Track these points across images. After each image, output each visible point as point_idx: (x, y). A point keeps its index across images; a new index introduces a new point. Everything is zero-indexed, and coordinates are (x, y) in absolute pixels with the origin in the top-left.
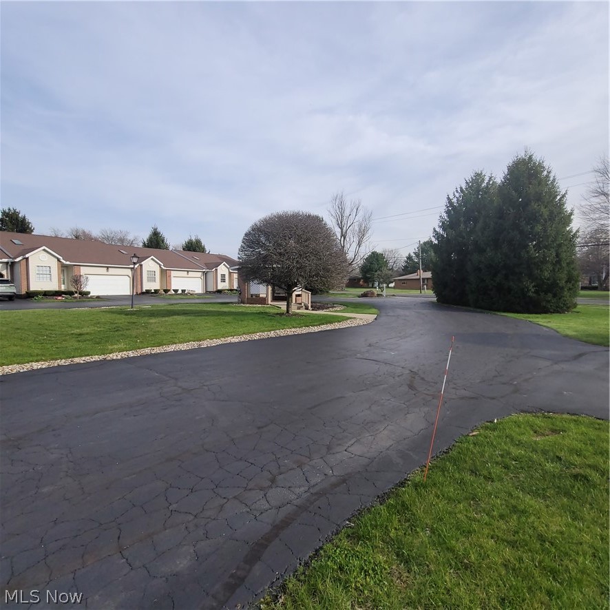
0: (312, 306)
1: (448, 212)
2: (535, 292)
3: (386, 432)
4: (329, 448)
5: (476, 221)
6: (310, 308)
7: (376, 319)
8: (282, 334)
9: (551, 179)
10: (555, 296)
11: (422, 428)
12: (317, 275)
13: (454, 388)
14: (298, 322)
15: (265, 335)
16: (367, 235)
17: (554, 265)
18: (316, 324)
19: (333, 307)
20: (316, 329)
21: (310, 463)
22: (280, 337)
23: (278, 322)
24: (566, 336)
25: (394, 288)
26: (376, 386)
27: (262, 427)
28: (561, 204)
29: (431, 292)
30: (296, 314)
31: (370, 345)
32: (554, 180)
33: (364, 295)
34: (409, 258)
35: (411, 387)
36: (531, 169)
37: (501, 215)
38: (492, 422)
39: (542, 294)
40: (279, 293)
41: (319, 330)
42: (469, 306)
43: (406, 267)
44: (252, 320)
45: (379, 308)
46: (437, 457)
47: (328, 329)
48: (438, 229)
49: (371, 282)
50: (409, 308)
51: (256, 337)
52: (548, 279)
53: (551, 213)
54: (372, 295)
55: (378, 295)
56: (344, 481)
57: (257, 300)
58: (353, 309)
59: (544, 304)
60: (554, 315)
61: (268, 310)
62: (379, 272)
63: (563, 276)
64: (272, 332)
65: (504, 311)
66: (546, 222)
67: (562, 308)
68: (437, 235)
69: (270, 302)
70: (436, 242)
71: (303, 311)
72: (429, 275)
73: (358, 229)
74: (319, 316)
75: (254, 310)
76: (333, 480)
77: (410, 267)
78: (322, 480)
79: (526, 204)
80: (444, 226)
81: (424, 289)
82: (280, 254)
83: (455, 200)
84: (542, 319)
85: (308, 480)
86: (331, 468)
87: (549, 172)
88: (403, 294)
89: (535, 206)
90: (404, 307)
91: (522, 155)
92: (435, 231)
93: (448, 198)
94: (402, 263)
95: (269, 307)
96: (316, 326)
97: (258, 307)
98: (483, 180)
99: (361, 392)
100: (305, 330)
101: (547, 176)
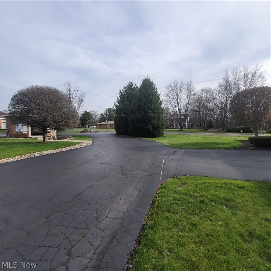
0: (57, 138)
1: (120, 96)
2: (152, 130)
3: (122, 200)
4: (97, 218)
5: (131, 101)
6: (56, 138)
7: (93, 143)
8: (43, 154)
9: (156, 88)
10: (158, 131)
11: (137, 194)
12: (62, 121)
13: (141, 172)
14: (52, 146)
15: (32, 155)
16: (83, 104)
17: (158, 119)
18: (63, 147)
19: (69, 138)
20: (63, 150)
21: (90, 232)
22: (42, 156)
23: (39, 147)
24: (166, 145)
25: (96, 128)
26: (108, 176)
27: (49, 217)
28: (159, 98)
29: (114, 130)
30: (49, 142)
31: (96, 156)
32: (157, 88)
33: (83, 132)
34: (102, 115)
35: (123, 174)
36: (149, 83)
37: (140, 100)
38: (162, 185)
39: (155, 130)
40: (36, 131)
41: (65, 150)
42: (129, 135)
43: (100, 119)
44: (20, 147)
45: (93, 137)
46: (150, 208)
47: (70, 149)
48: (116, 103)
49: (85, 125)
50: (105, 137)
51: (26, 157)
52: (156, 125)
53: (156, 100)
54: (87, 131)
55: (90, 131)
56: (114, 237)
57: (21, 135)
58: (80, 138)
59: (155, 134)
60: (158, 138)
61: (29, 141)
62: (89, 121)
63: (160, 123)
64: (36, 153)
65: (142, 137)
66: (155, 104)
67: (160, 135)
68: (116, 106)
69: (30, 136)
70: (116, 109)
71: (52, 140)
72: (113, 122)
73: (78, 100)
74: (63, 142)
75: (20, 141)
76: (108, 239)
77: (102, 119)
78: (101, 241)
79: (148, 96)
80: (118, 102)
81: (109, 128)
82: (39, 109)
83: (122, 92)
84: (156, 139)
85: (92, 244)
86: (103, 231)
87: (155, 85)
88: (101, 131)
89: (151, 97)
90: (104, 136)
91: (146, 77)
92: (115, 104)
93: (120, 90)
94: (99, 117)
95: (30, 139)
96: (63, 148)
97: (22, 139)
98: (133, 85)
99: (101, 181)
100: (57, 151)
101: (155, 87)
